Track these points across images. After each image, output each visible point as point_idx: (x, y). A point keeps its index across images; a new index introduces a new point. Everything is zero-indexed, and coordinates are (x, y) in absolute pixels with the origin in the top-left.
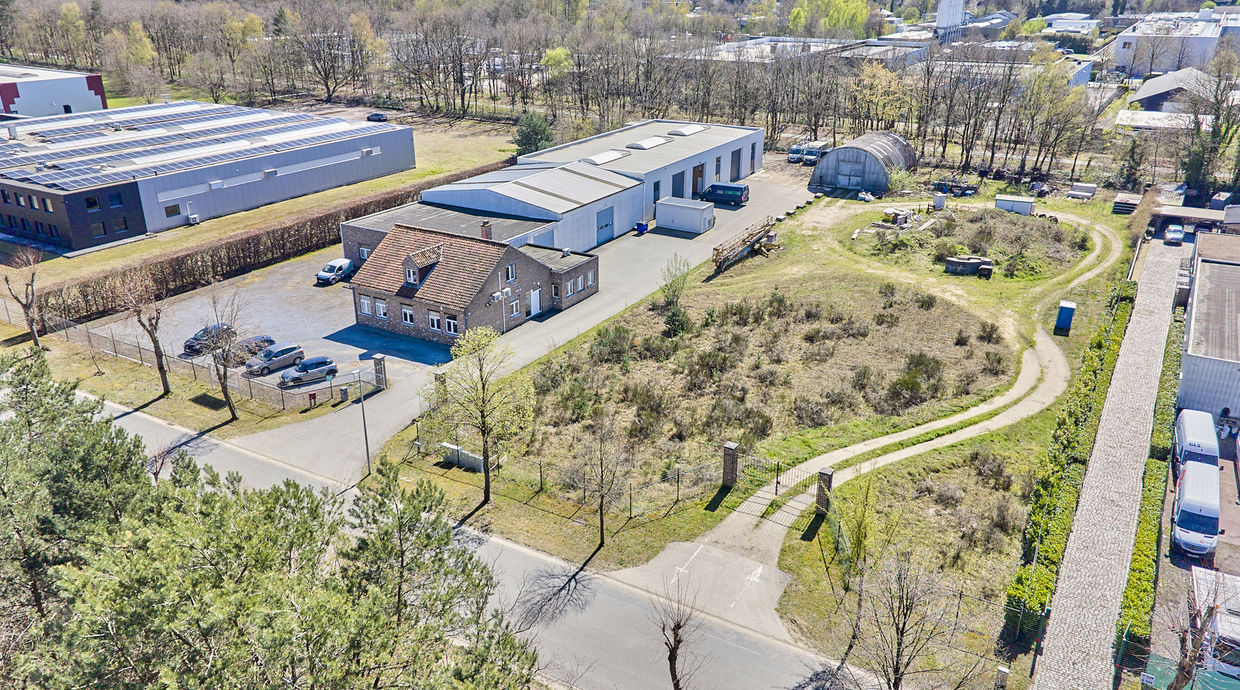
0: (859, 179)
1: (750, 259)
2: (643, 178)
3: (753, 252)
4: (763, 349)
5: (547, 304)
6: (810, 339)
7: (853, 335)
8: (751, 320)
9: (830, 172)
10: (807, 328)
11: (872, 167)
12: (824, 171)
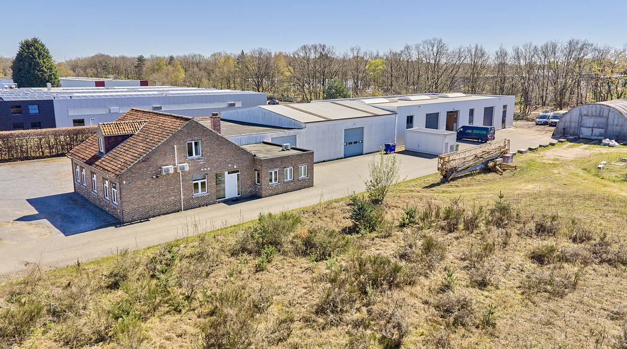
0: (602, 131)
1: (483, 175)
2: (396, 110)
3: (486, 170)
4: (466, 263)
5: (248, 190)
6: (539, 258)
7: (609, 262)
8: (461, 226)
9: (573, 125)
10: (537, 244)
11: (616, 120)
12: (567, 124)
